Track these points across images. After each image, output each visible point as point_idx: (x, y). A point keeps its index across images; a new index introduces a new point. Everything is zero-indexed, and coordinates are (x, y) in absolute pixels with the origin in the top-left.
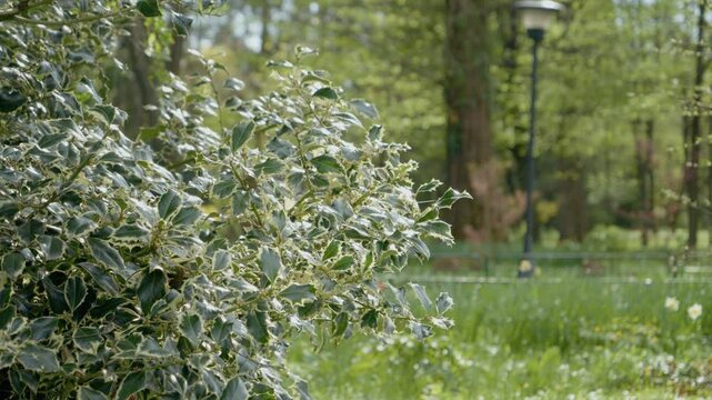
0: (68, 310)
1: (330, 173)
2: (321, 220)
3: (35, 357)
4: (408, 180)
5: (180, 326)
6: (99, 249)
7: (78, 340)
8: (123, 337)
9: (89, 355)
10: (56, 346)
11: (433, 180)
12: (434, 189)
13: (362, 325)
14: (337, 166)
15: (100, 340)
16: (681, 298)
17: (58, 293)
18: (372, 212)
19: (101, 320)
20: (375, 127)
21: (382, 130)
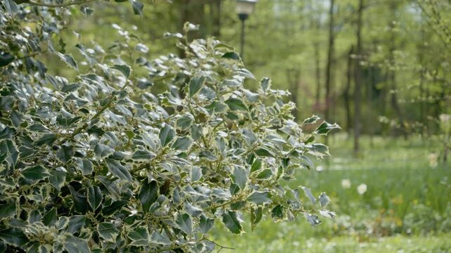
0: (92, 210)
1: (239, 111)
2: (233, 143)
3: (75, 245)
4: (290, 116)
5: (176, 222)
6: (114, 167)
7: (101, 232)
8: (132, 229)
9: (110, 243)
10: (88, 236)
11: (313, 116)
12: (315, 122)
13: (273, 216)
14: (243, 106)
15: (117, 232)
16: (351, 180)
17: (81, 198)
18: (274, 137)
19: (111, 216)
20: (264, 80)
21: (270, 81)
